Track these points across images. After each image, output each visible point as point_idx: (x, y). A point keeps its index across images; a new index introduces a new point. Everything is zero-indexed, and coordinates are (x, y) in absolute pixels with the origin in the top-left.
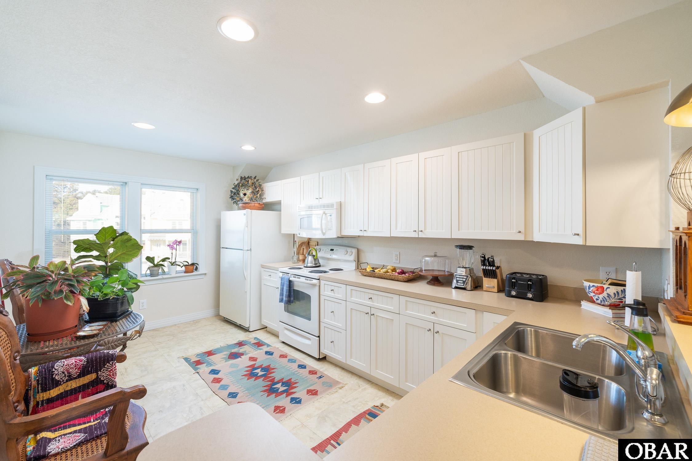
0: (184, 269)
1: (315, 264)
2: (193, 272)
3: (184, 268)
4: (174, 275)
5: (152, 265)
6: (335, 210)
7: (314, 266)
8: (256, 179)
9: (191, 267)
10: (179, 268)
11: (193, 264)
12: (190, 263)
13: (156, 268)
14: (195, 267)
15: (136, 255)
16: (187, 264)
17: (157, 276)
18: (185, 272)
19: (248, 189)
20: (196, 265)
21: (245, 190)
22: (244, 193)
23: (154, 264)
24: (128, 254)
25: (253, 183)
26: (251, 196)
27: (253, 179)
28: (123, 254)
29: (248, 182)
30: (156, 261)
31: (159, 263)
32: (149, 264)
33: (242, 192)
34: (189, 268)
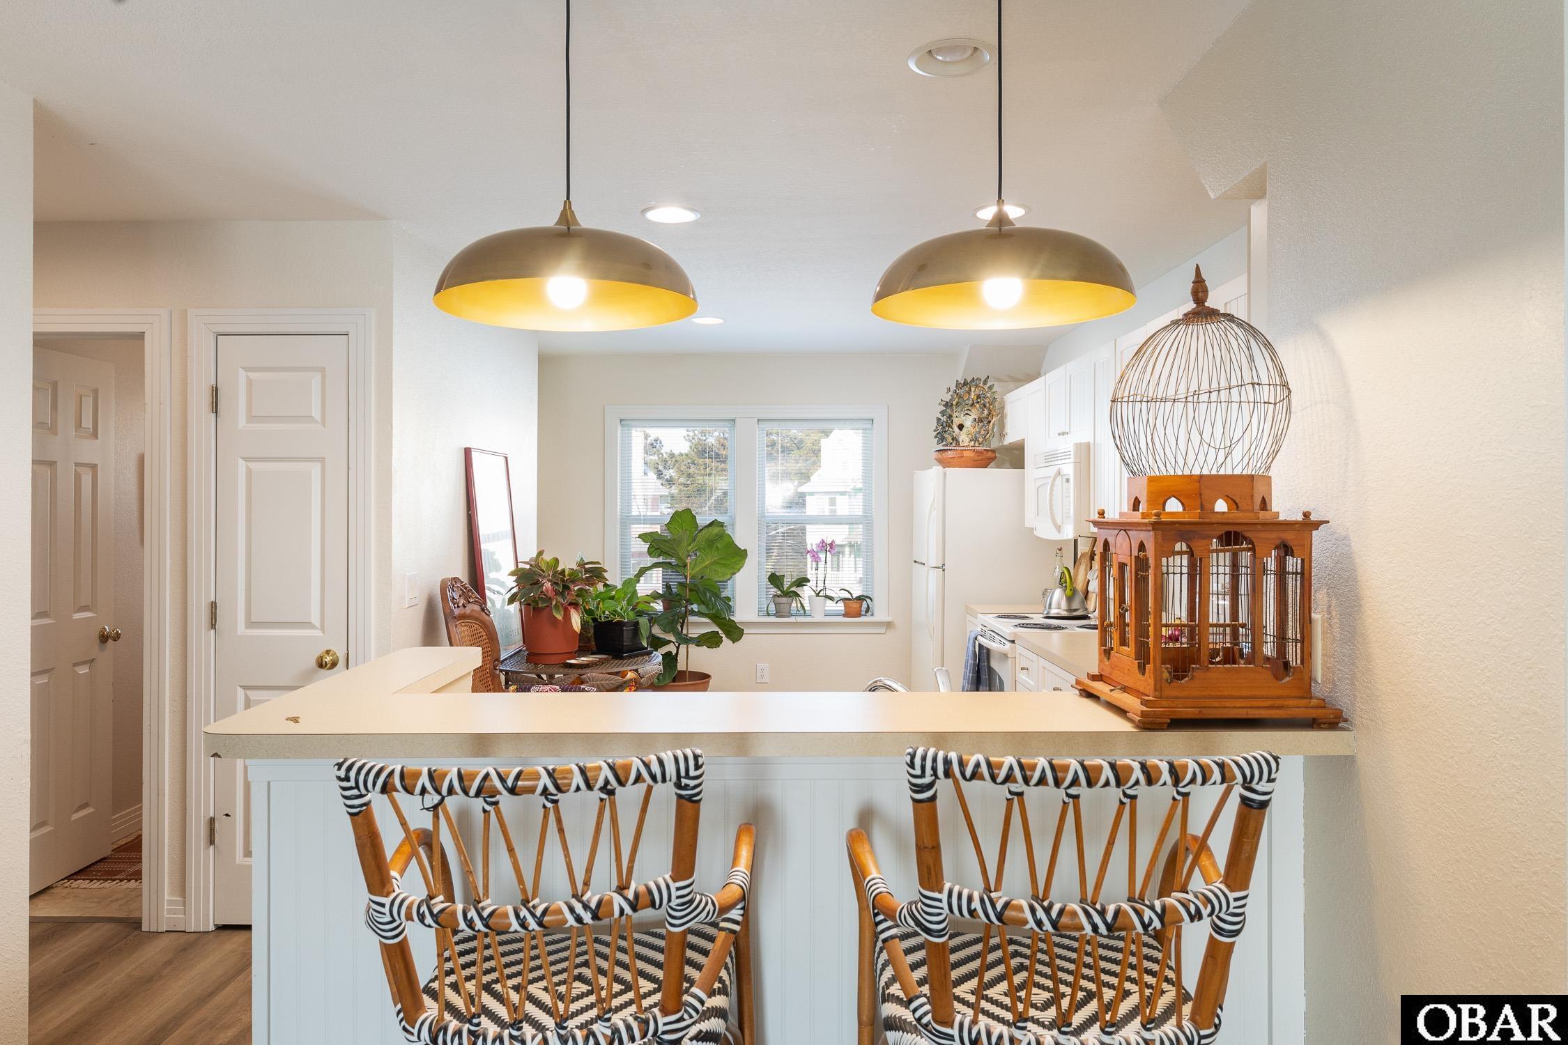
0: (843, 608)
1: (1067, 610)
2: (859, 615)
3: (841, 606)
4: (819, 617)
5: (779, 592)
6: (1072, 464)
7: (1065, 614)
8: (989, 384)
9: (855, 605)
10: (830, 605)
11: (861, 599)
12: (855, 596)
13: (784, 600)
14: (864, 605)
15: (738, 567)
16: (848, 596)
17: (788, 617)
18: (846, 615)
19: (968, 412)
20: (868, 600)
21: (962, 416)
22: (959, 423)
23: (781, 591)
24: (724, 565)
25: (979, 397)
26: (974, 430)
27: (981, 385)
28: (714, 563)
29: (969, 394)
30: (785, 587)
31: (791, 589)
32: (774, 590)
33: (956, 422)
34: (851, 605)
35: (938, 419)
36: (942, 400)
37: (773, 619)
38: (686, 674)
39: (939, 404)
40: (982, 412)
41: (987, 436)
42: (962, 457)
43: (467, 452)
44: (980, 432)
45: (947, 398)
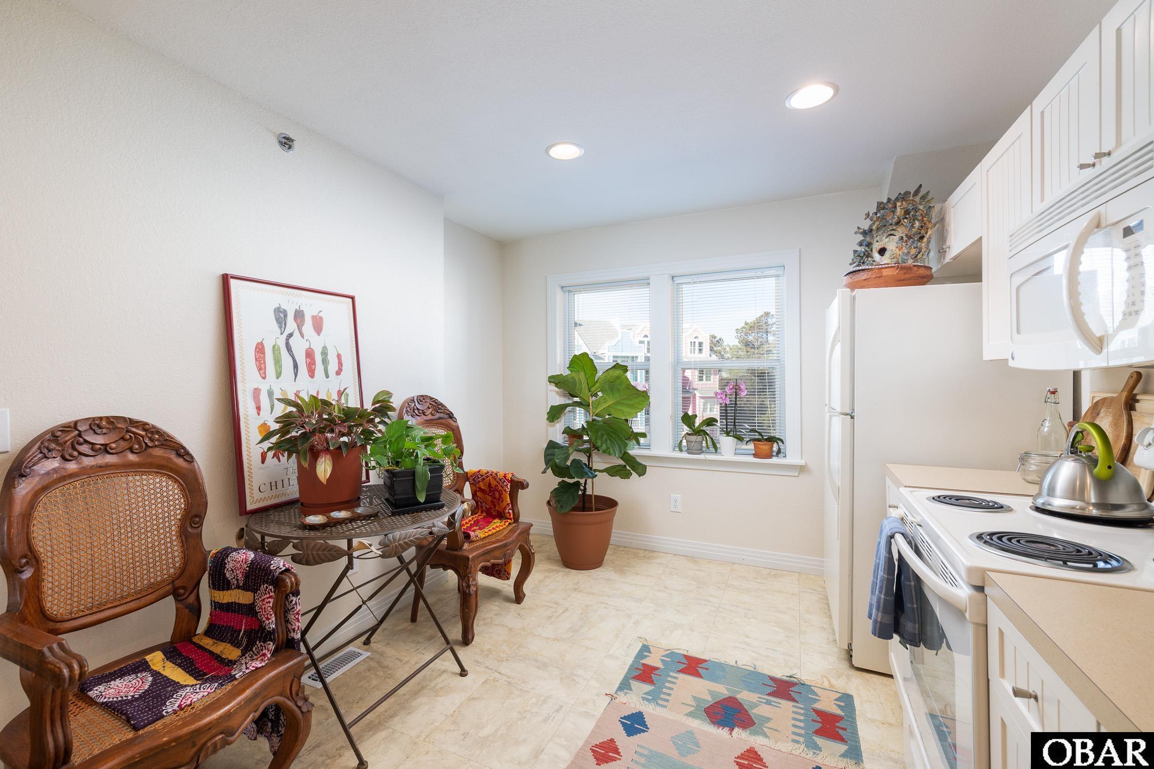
1: (1099, 505)
2: (770, 456)
4: (729, 456)
8: (920, 194)
9: (765, 447)
11: (770, 440)
12: (765, 437)
13: (695, 438)
15: (641, 407)
18: (756, 456)
19: (892, 232)
20: (780, 443)
21: (884, 238)
22: (880, 247)
23: (692, 430)
24: (629, 406)
25: (907, 212)
26: (901, 252)
27: (911, 198)
28: (618, 403)
29: (894, 212)
30: (697, 425)
31: (701, 428)
32: (686, 429)
33: (876, 246)
34: (760, 446)
35: (855, 252)
36: (859, 228)
37: (685, 455)
38: (592, 499)
39: (856, 233)
40: (912, 226)
41: (920, 256)
42: (879, 277)
43: (225, 280)
44: (909, 253)
45: (866, 225)
